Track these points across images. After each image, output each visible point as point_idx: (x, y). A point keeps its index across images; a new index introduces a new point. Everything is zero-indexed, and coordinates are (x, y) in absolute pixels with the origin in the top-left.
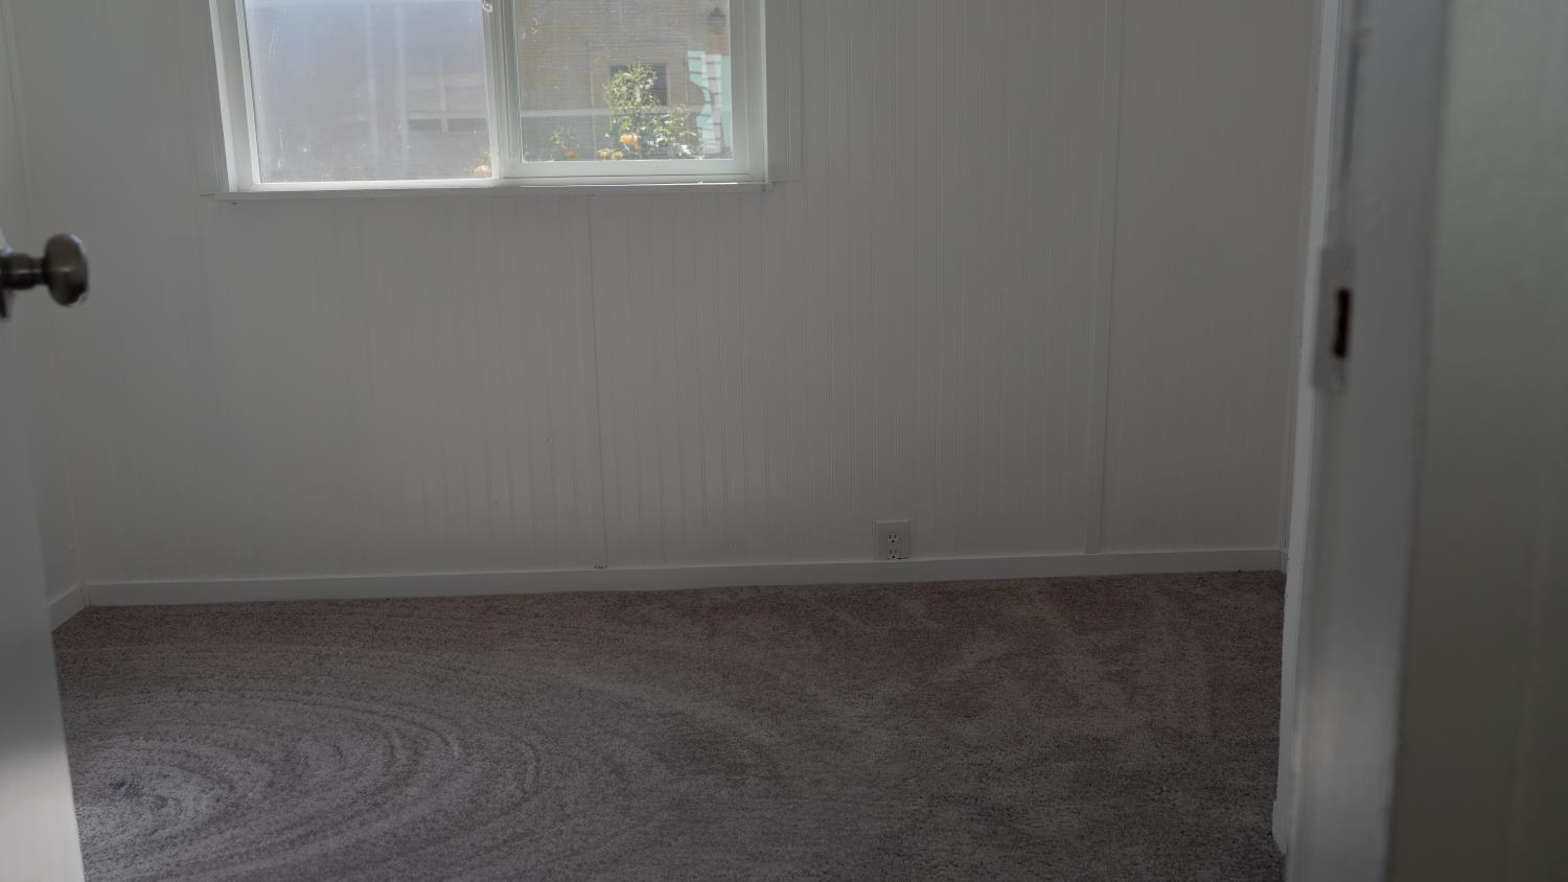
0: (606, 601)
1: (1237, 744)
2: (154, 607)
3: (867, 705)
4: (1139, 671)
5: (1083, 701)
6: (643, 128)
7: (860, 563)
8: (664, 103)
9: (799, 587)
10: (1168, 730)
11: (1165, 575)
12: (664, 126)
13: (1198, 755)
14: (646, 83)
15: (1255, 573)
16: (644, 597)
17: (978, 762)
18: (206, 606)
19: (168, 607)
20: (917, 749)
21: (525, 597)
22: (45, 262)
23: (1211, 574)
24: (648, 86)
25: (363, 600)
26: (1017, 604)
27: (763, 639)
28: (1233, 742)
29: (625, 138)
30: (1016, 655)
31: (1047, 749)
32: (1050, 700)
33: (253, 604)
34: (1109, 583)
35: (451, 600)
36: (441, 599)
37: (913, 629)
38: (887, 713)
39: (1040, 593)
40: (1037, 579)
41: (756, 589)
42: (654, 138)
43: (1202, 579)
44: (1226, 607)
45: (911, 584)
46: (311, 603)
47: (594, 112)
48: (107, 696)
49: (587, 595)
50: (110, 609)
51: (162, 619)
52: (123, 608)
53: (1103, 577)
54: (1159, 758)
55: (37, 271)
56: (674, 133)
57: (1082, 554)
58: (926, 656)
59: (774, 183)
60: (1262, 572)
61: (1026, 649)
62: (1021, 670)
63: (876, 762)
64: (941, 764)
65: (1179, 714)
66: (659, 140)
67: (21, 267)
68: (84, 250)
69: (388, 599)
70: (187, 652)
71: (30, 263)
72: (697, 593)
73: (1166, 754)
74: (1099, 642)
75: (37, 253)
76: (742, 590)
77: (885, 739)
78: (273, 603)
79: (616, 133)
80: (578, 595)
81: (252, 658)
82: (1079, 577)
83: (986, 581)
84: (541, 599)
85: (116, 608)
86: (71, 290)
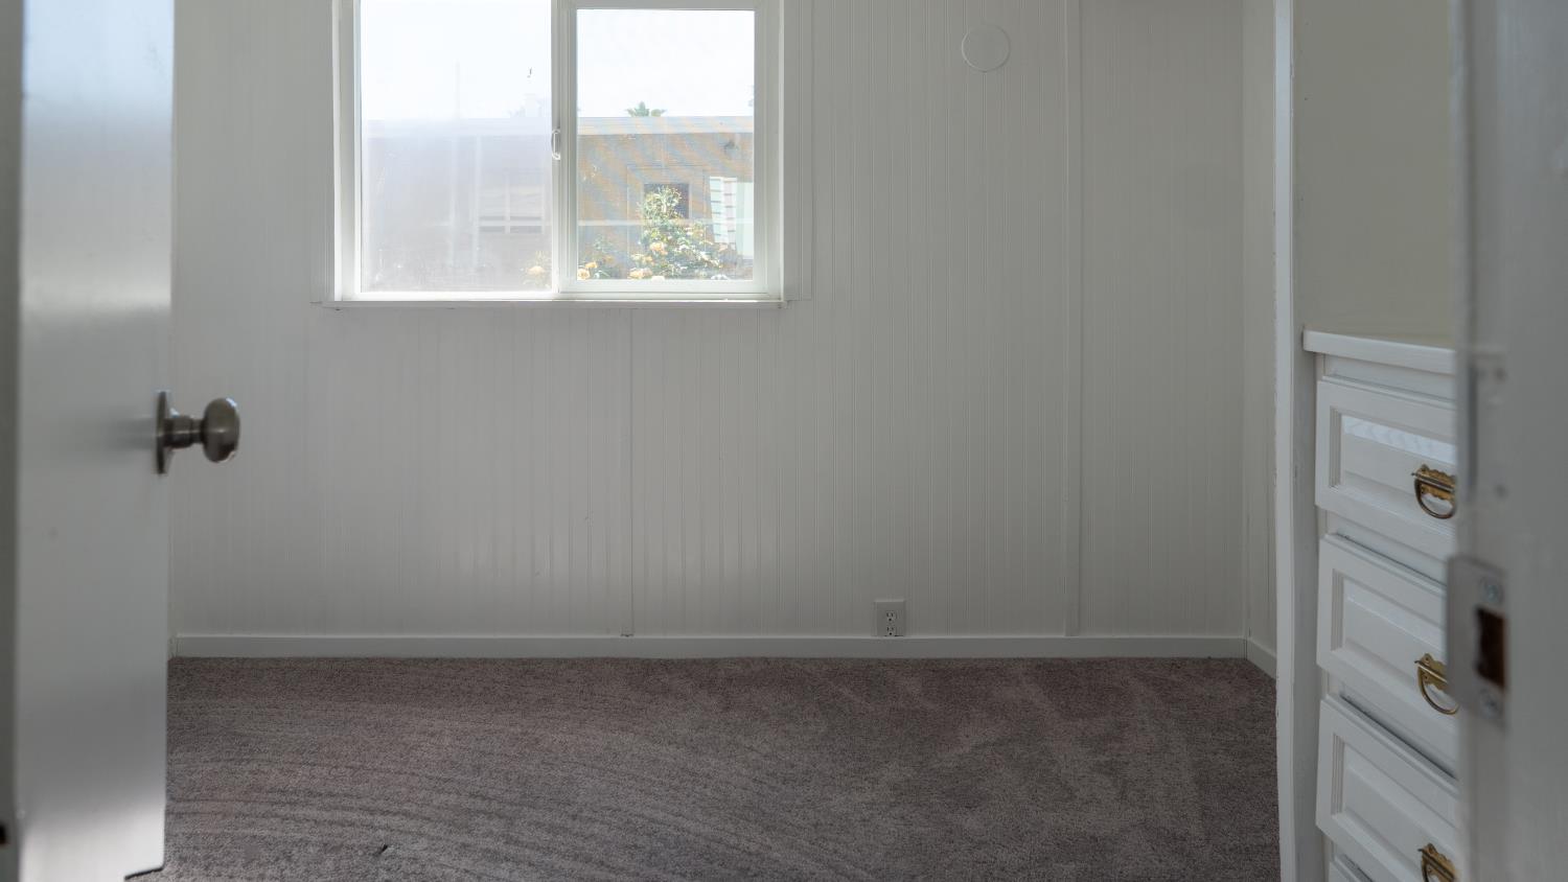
0: (631, 668)
1: (1230, 850)
2: (231, 659)
3: (872, 791)
4: (1127, 763)
5: (1076, 794)
6: (670, 238)
7: (859, 638)
8: (686, 216)
9: (805, 659)
10: (1162, 830)
11: (1141, 660)
12: (687, 237)
13: (1194, 861)
14: (672, 202)
15: (1223, 660)
16: (666, 665)
17: (983, 859)
18: (277, 661)
19: (245, 659)
20: (923, 842)
21: (559, 661)
22: (203, 424)
23: (1184, 660)
24: (674, 205)
25: (415, 659)
26: (1006, 685)
27: (773, 714)
28: (1227, 848)
29: (654, 246)
30: (1010, 740)
31: (1048, 848)
32: (1045, 792)
33: (319, 660)
34: (1090, 665)
35: (493, 662)
36: (485, 661)
37: (912, 708)
38: (893, 800)
39: (1026, 674)
40: (1022, 659)
41: (766, 660)
42: (678, 246)
43: (1176, 664)
44: (1202, 696)
45: (907, 660)
46: (370, 660)
47: (629, 223)
48: (181, 752)
49: (615, 661)
50: (193, 660)
51: (237, 672)
52: (206, 660)
53: (1083, 660)
54: (1157, 862)
55: (196, 431)
56: (694, 242)
57: (1063, 636)
58: (925, 739)
59: (788, 301)
60: (1231, 659)
61: (1018, 734)
62: (1015, 757)
63: (886, 856)
64: (947, 860)
65: (1171, 813)
66: (681, 247)
67: (182, 428)
68: (237, 411)
69: (437, 659)
70: (257, 708)
71: (190, 423)
72: (713, 663)
73: (1163, 858)
74: (1085, 729)
75: (197, 414)
76: (753, 662)
77: (892, 829)
78: (336, 660)
79: (646, 241)
80: (606, 660)
81: (313, 716)
82: (1061, 659)
83: (975, 660)
84: (572, 663)
85: (198, 659)
86: (222, 449)
